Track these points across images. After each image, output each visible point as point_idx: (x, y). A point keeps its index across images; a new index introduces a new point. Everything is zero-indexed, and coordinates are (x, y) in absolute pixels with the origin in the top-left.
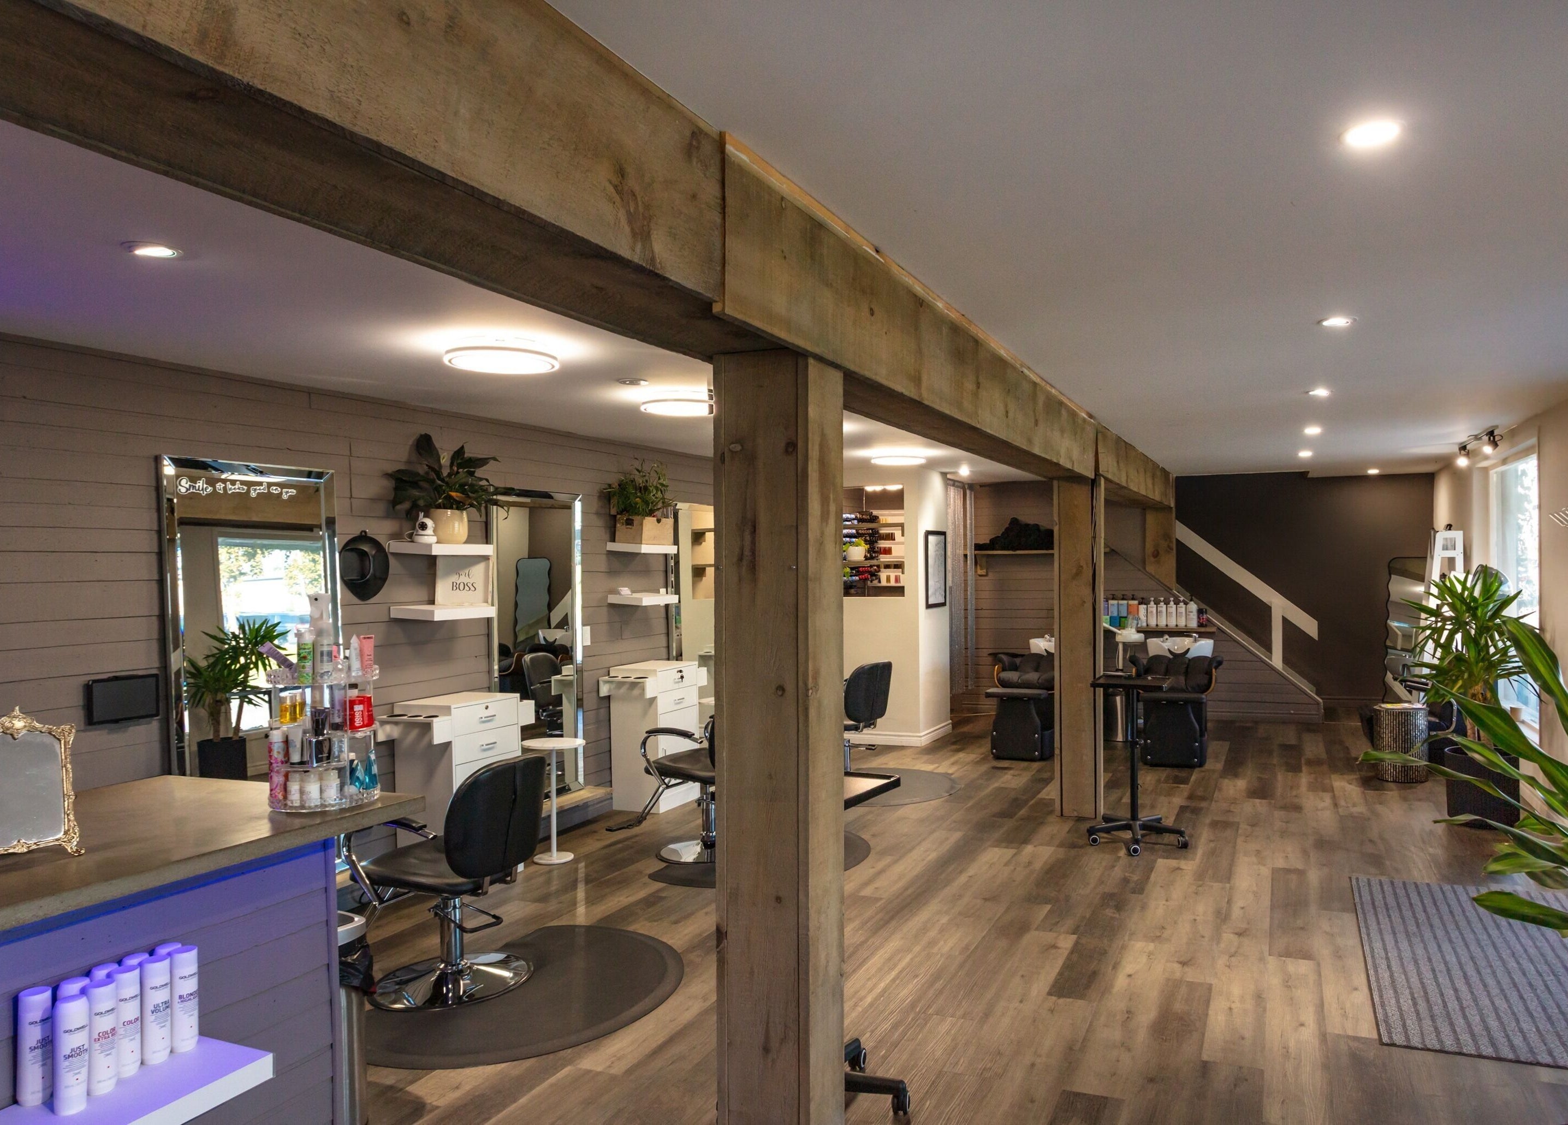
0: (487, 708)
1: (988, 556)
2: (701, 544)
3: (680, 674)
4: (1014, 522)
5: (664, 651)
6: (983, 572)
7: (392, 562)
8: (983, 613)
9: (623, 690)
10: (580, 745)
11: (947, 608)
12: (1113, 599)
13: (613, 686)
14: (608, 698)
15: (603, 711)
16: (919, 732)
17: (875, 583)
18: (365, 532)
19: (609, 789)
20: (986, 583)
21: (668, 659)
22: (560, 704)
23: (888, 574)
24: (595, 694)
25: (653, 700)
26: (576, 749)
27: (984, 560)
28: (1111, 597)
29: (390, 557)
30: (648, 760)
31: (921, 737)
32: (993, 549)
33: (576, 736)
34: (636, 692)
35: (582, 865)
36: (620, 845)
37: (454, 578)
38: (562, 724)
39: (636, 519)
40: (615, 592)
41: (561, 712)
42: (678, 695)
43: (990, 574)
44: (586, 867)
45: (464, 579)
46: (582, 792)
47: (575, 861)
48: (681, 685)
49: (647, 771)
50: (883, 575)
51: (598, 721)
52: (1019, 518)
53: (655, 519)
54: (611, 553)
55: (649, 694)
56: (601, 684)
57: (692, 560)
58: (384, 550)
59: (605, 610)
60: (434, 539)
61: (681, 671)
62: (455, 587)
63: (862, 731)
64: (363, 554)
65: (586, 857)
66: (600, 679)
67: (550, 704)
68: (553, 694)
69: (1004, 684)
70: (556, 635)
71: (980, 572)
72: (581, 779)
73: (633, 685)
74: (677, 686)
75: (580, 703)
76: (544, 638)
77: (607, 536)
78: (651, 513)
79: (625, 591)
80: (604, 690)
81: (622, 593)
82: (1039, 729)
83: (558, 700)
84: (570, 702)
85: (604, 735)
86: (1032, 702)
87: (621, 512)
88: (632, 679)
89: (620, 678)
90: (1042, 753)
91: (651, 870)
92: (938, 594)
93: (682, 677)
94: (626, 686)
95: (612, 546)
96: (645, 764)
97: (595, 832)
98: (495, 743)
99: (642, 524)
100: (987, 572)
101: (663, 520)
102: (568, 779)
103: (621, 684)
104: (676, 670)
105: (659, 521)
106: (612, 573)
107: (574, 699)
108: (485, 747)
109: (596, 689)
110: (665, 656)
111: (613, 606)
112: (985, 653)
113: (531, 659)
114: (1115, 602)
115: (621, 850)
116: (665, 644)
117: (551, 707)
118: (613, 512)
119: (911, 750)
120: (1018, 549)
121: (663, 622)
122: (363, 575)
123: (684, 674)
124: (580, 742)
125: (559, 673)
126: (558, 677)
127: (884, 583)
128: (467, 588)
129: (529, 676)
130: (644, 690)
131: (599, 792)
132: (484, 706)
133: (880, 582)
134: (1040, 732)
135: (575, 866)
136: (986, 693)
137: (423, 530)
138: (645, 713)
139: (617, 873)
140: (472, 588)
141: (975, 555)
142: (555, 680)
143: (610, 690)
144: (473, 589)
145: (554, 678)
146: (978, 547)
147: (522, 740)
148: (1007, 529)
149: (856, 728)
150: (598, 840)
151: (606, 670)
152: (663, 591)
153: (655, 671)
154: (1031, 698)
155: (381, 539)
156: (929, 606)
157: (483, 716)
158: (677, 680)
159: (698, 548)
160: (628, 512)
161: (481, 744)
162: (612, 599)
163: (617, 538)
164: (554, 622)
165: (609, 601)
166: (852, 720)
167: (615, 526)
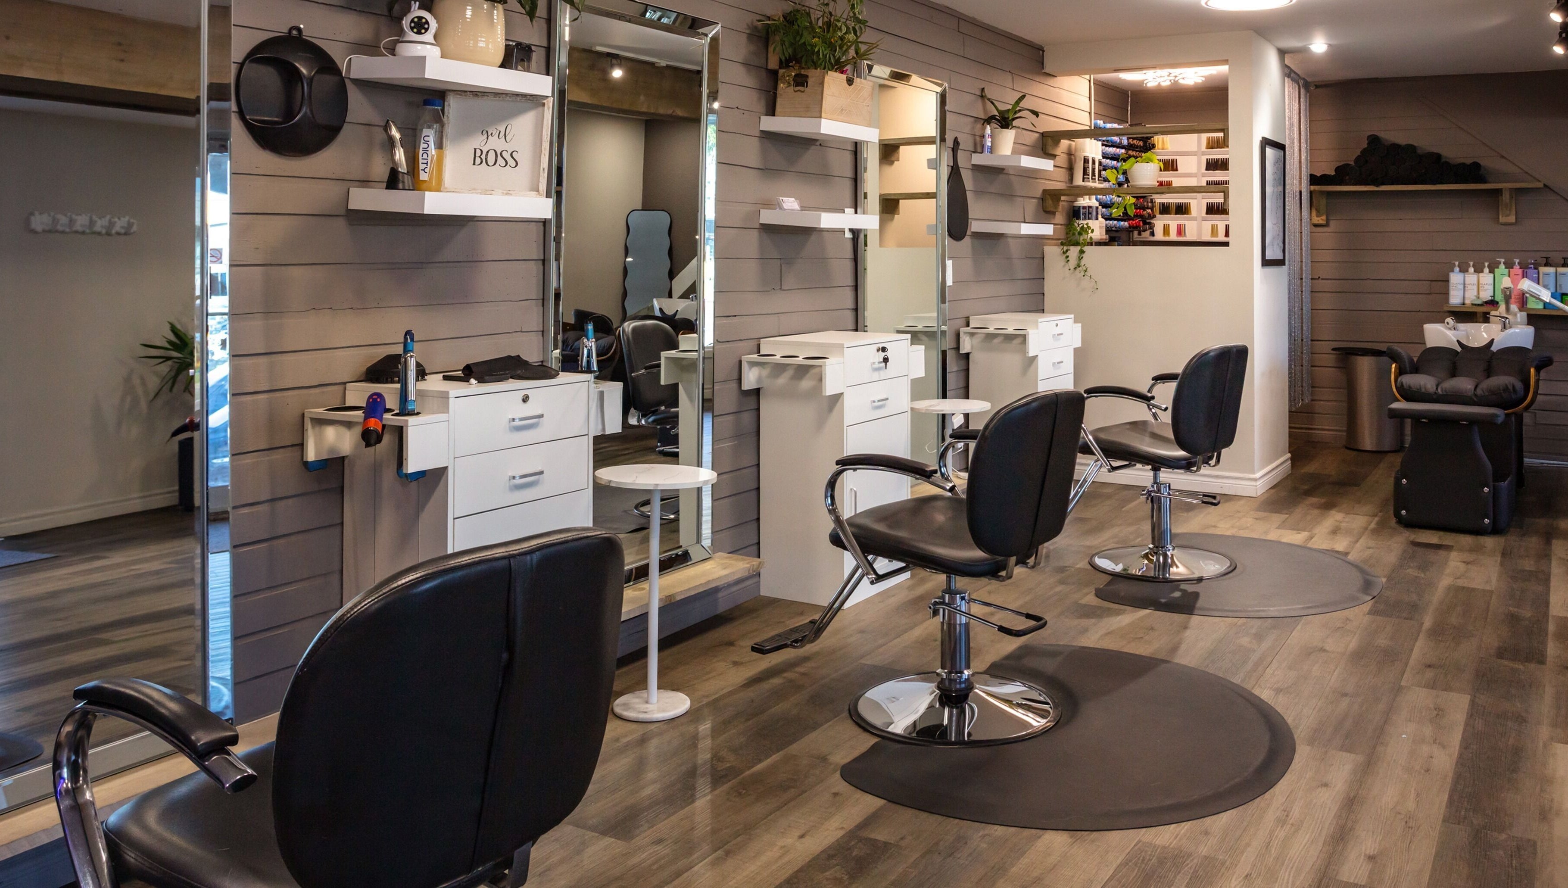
0: (525, 399)
1: (1329, 194)
2: (892, 163)
3: (882, 355)
4: (1374, 140)
5: (849, 316)
6: (1321, 220)
7: (355, 97)
8: (1321, 285)
9: (782, 380)
10: (706, 482)
11: (1285, 268)
12: (1546, 265)
13: (765, 372)
14: (757, 392)
15: (747, 418)
16: (1254, 473)
17: (1146, 235)
18: (299, 30)
19: (755, 562)
20: (1327, 236)
21: (856, 330)
22: (674, 402)
23: (1166, 222)
24: (734, 385)
25: (837, 398)
26: (699, 490)
27: (1323, 202)
28: (1544, 261)
29: (350, 86)
30: (838, 520)
31: (1255, 480)
32: (1340, 184)
33: (699, 464)
34: (806, 384)
35: (705, 727)
36: (776, 681)
37: (478, 141)
38: (677, 435)
39: (813, 74)
40: (772, 204)
41: (676, 416)
42: (877, 392)
43: (1332, 223)
44: (715, 732)
45: (496, 143)
46: (708, 566)
47: (691, 716)
48: (883, 374)
49: (836, 541)
50: (1159, 223)
51: (738, 435)
52: (1382, 135)
53: (844, 77)
54: (767, 136)
55: (830, 389)
56: (745, 366)
57: (880, 188)
58: (338, 72)
59: (755, 234)
60: (436, 51)
61: (884, 349)
62: (479, 158)
63: (1199, 469)
64: (291, 76)
65: (715, 705)
66: (746, 358)
67: (660, 404)
68: (662, 383)
69: (1409, 395)
70: (677, 306)
71: (1317, 220)
72: (707, 542)
73: (802, 371)
74: (876, 376)
75: (707, 405)
76: (661, 310)
77: (761, 106)
78: (839, 67)
79: (791, 203)
80: (751, 378)
81: (785, 206)
82: (1491, 479)
83: (672, 395)
84: (691, 399)
85: (748, 460)
86: (1476, 429)
87: (785, 63)
88: (800, 360)
89: (778, 357)
90: (1494, 522)
91: (843, 757)
92: (1275, 244)
93: (886, 360)
94: (789, 373)
95: (769, 124)
96: (829, 525)
97: (731, 644)
98: (541, 473)
99: (822, 84)
100: (1328, 220)
101: (857, 81)
102: (685, 538)
103: (779, 369)
104: (876, 347)
105: (850, 82)
106: (768, 171)
107: (697, 393)
108: (518, 481)
109: (736, 376)
110: (851, 325)
111: (769, 229)
112: (1327, 347)
113: (635, 330)
114: (1551, 270)
115: (779, 694)
116: (850, 304)
117: (663, 408)
118: (773, 64)
119: (1242, 502)
120: (1383, 184)
121: (849, 265)
122: (289, 113)
123: (889, 354)
124: (706, 475)
125: (674, 346)
126: (673, 353)
127: (1159, 236)
128: (500, 161)
129: (629, 355)
130: (821, 380)
131: (738, 566)
132: (522, 393)
133: (1153, 234)
134: (1491, 484)
135: (691, 728)
136: (1391, 410)
137: (419, 33)
138: (820, 423)
139: (775, 757)
140: (511, 162)
141: (1311, 192)
142: (666, 358)
143: (759, 379)
144: (513, 164)
145: (664, 354)
146: (1314, 180)
147: (596, 468)
148: (1364, 151)
149: (1187, 465)
150: (736, 664)
151: (754, 343)
152: (850, 211)
153: (842, 346)
154: (1473, 421)
155: (334, 51)
156: (1266, 263)
157: (518, 416)
158: (877, 365)
159: (888, 169)
160: (798, 61)
161: (511, 474)
162: (768, 217)
163: (778, 108)
164: (677, 292)
165: (763, 220)
166: (1183, 448)
167: (776, 88)
